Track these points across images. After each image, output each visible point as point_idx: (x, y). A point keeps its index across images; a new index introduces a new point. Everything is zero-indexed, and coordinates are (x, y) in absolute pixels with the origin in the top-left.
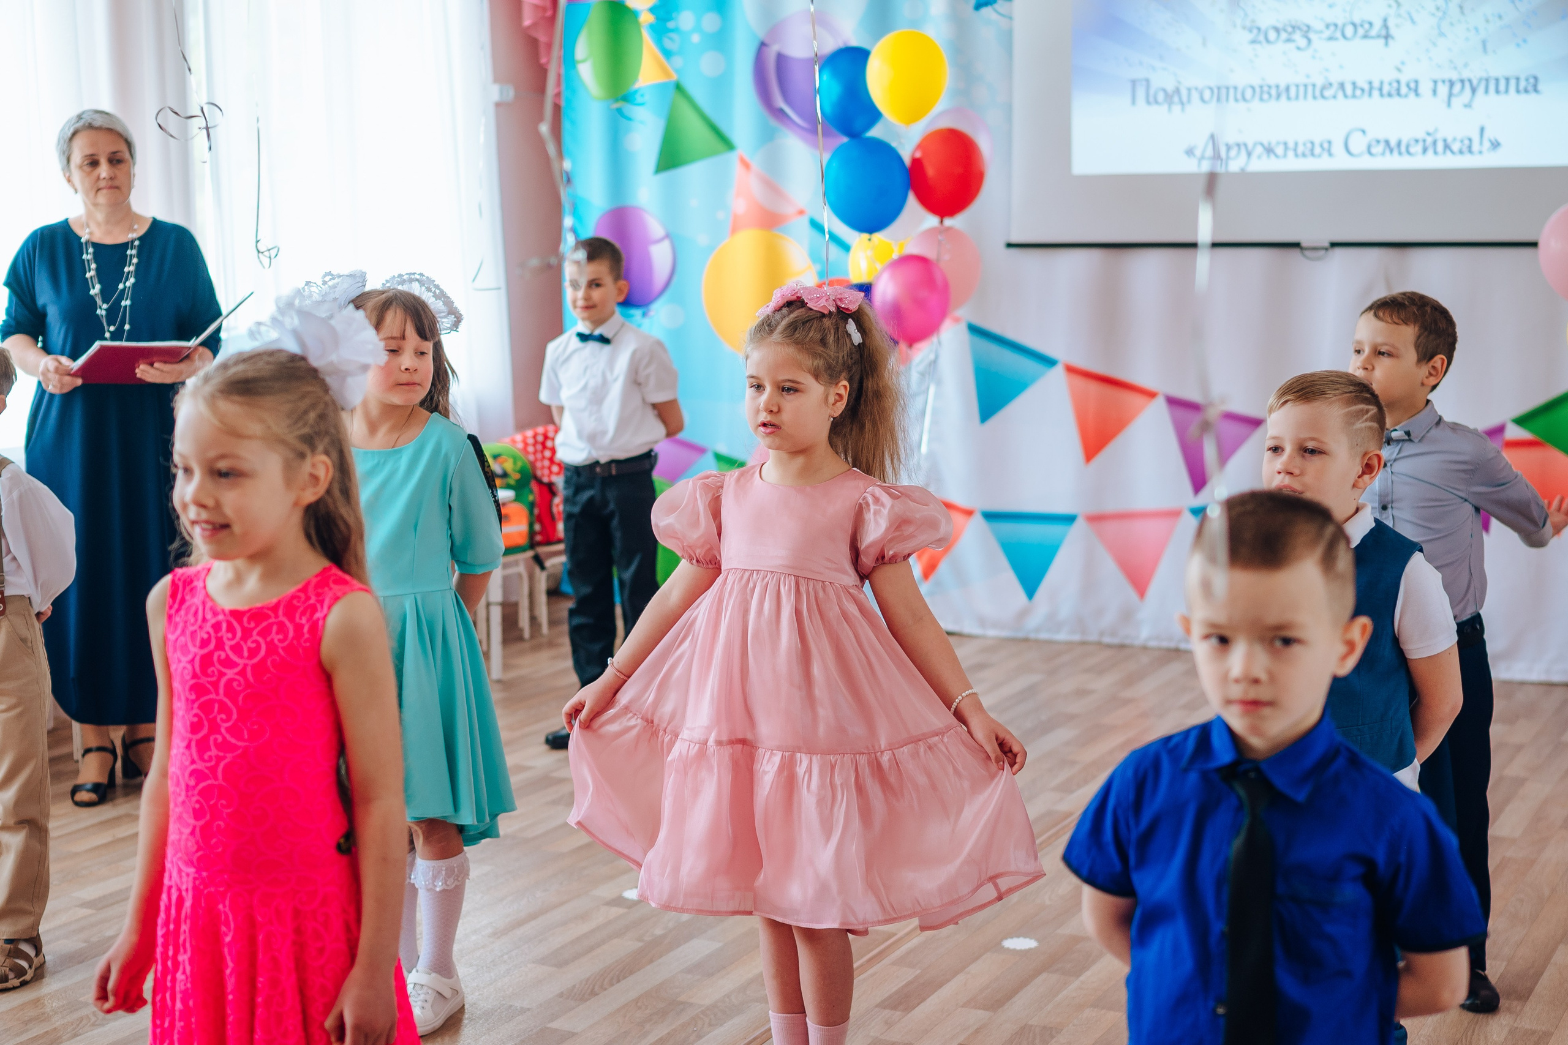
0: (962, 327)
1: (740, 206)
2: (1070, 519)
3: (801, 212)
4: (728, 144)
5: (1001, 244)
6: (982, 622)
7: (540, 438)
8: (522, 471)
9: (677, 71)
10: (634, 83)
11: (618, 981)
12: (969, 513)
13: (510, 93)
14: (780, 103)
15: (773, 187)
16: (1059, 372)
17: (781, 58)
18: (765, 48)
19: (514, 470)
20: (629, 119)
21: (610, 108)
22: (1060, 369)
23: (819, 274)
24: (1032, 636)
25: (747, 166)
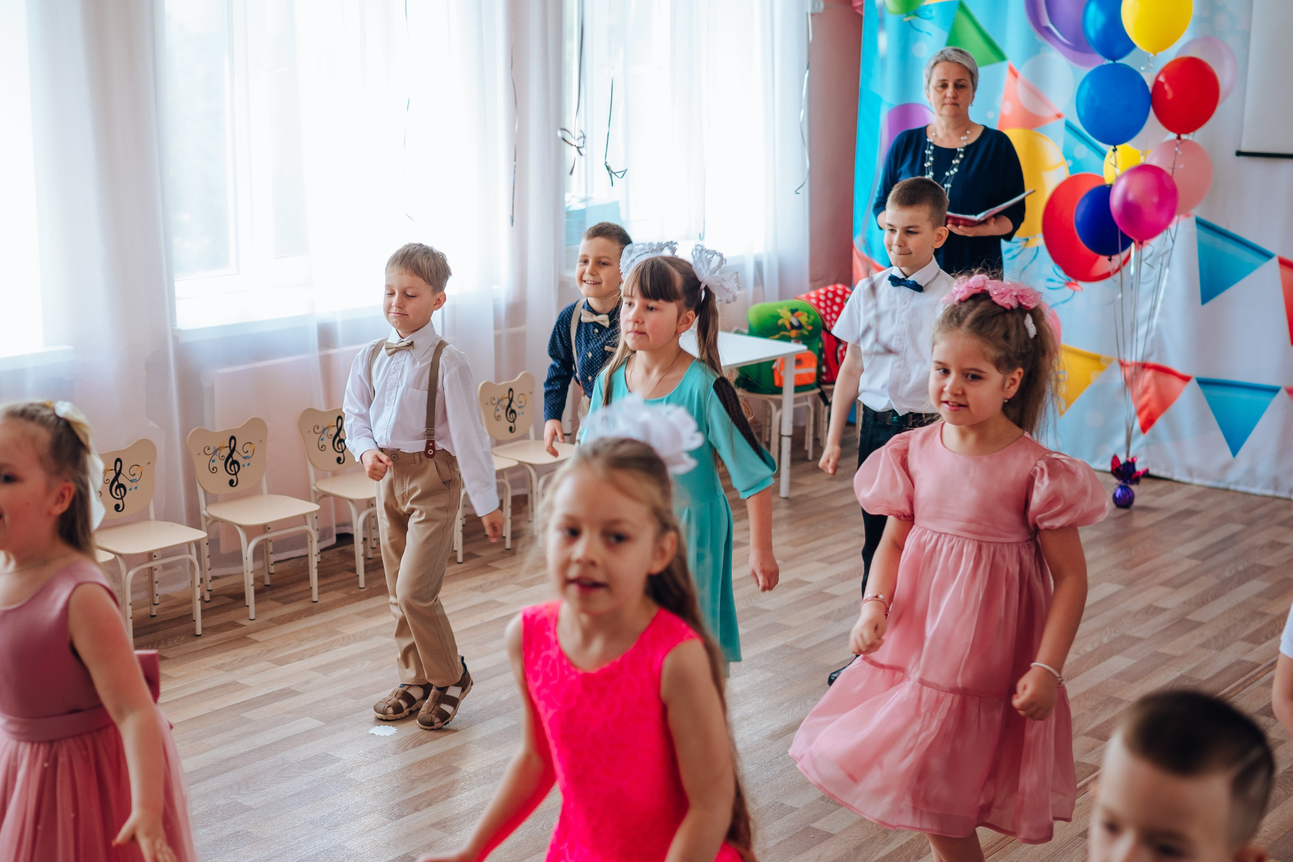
0: (1192, 220)
1: (1007, 109)
2: (1274, 390)
3: (1059, 116)
4: (1001, 57)
5: (1234, 153)
6: (1190, 472)
7: (830, 295)
8: (813, 324)
12: (1186, 379)
14: (1047, 22)
15: (1036, 93)
16: (1274, 263)
19: (807, 322)
20: (919, 30)
21: (902, 20)
22: (1275, 261)
23: (1071, 169)
24: (1232, 487)
25: (1015, 75)
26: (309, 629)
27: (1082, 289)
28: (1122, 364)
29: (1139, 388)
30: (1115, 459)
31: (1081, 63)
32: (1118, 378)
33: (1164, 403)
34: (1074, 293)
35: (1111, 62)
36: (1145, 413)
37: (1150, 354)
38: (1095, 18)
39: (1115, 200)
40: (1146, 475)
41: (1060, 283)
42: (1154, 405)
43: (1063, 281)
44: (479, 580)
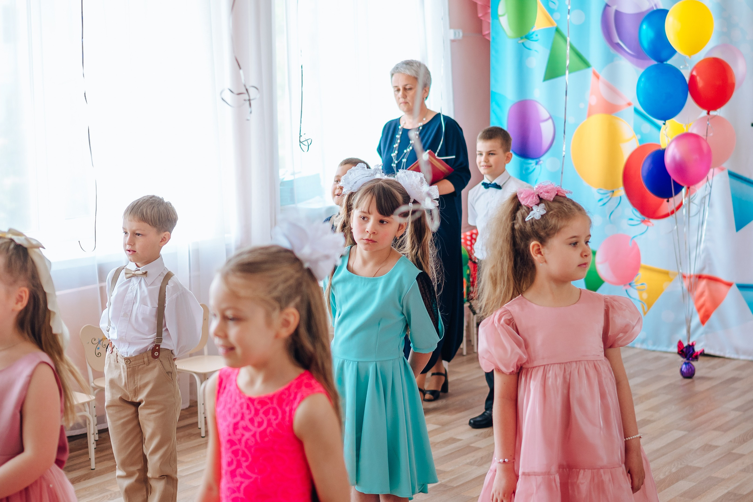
0: (725, 172)
1: (593, 100)
3: (629, 104)
4: (586, 64)
5: (750, 124)
6: (737, 351)
9: (557, 22)
10: (532, 28)
12: (729, 285)
13: (461, 34)
14: (617, 40)
15: (612, 89)
17: (618, 13)
18: (608, 8)
20: (530, 49)
21: (518, 43)
23: (640, 141)
25: (598, 77)
27: (653, 225)
28: (684, 277)
29: (698, 293)
30: (680, 344)
31: (639, 66)
32: (681, 286)
33: (716, 303)
34: (648, 227)
35: (659, 63)
36: (703, 311)
37: (703, 269)
38: (647, 34)
39: (668, 159)
40: (703, 354)
41: (638, 221)
42: (708, 305)
43: (639, 219)
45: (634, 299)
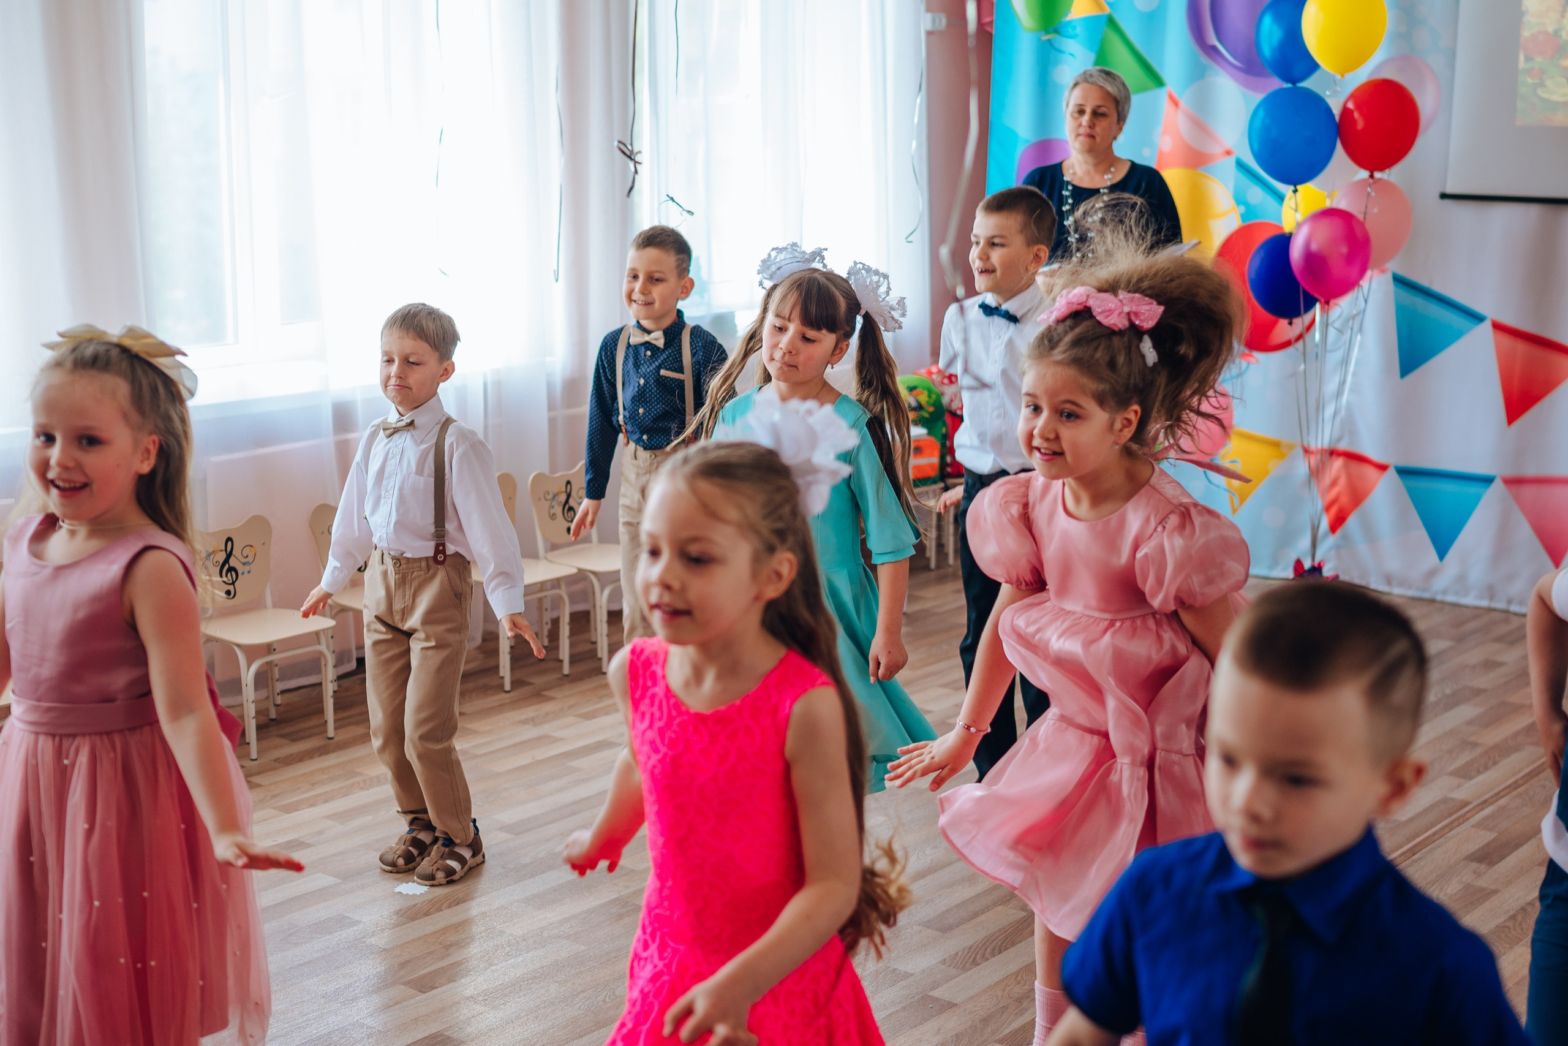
0: (1388, 277)
1: (1167, 144)
2: (1488, 480)
3: (1228, 153)
4: (1159, 82)
5: (1437, 195)
6: (1389, 580)
8: (934, 404)
9: (1110, 5)
10: (1067, 15)
11: (1000, 952)
12: (1383, 468)
13: (943, 21)
14: (1213, 40)
15: (1200, 125)
16: (1486, 327)
19: (928, 402)
20: (1060, 51)
21: (1040, 39)
22: (1487, 326)
23: (1243, 216)
24: (1439, 597)
26: (322, 771)
27: (1257, 361)
28: (1306, 451)
29: (1327, 480)
30: (1298, 564)
31: (1254, 88)
32: (1301, 467)
33: (1357, 497)
34: (1248, 365)
35: (1289, 85)
36: (1334, 510)
37: (1340, 439)
38: (1270, 33)
39: (1296, 252)
42: (1344, 500)
44: (530, 712)
45: (1218, 486)
